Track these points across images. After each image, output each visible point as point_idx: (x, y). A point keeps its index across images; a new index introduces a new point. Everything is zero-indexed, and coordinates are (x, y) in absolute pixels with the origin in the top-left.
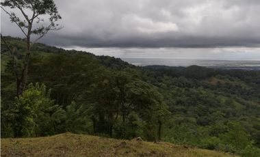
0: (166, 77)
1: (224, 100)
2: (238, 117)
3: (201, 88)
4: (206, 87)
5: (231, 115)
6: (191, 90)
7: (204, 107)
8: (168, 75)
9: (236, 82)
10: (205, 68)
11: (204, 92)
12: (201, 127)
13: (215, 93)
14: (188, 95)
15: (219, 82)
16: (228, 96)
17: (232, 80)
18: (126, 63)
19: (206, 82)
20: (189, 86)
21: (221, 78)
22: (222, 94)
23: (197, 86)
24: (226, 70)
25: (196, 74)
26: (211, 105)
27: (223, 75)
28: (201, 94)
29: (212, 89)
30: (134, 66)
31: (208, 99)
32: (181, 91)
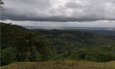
0: (43, 34)
1: (67, 42)
2: (72, 49)
3: (58, 38)
4: (60, 38)
5: (70, 48)
6: (54, 39)
7: (60, 46)
8: (44, 33)
9: (71, 35)
10: (59, 30)
11: (59, 40)
12: (59, 54)
13: (64, 40)
14: (53, 41)
15: (65, 36)
16: (69, 41)
17: (69, 35)
18: (24, 28)
19: (60, 35)
20: (53, 38)
21: (65, 34)
22: (66, 40)
23: (57, 37)
24: (67, 31)
25: (56, 33)
26: (62, 45)
27: (66, 32)
28: (58, 40)
29: (62, 39)
30: (28, 29)
31: (61, 42)
32: (50, 40)
